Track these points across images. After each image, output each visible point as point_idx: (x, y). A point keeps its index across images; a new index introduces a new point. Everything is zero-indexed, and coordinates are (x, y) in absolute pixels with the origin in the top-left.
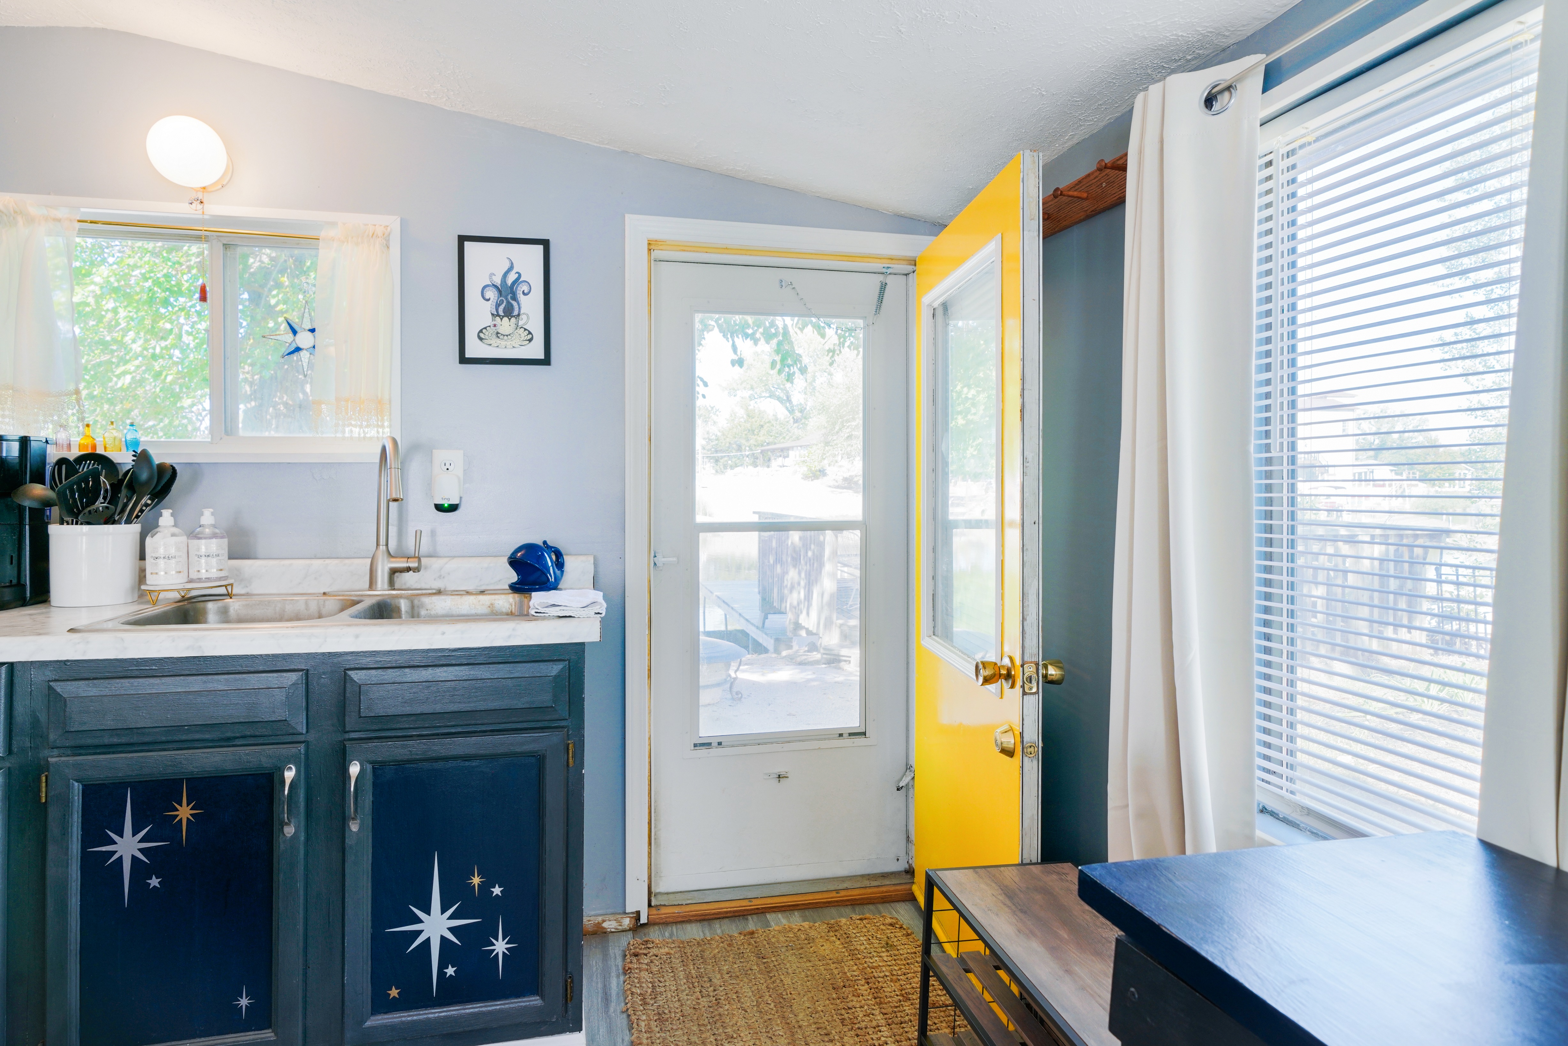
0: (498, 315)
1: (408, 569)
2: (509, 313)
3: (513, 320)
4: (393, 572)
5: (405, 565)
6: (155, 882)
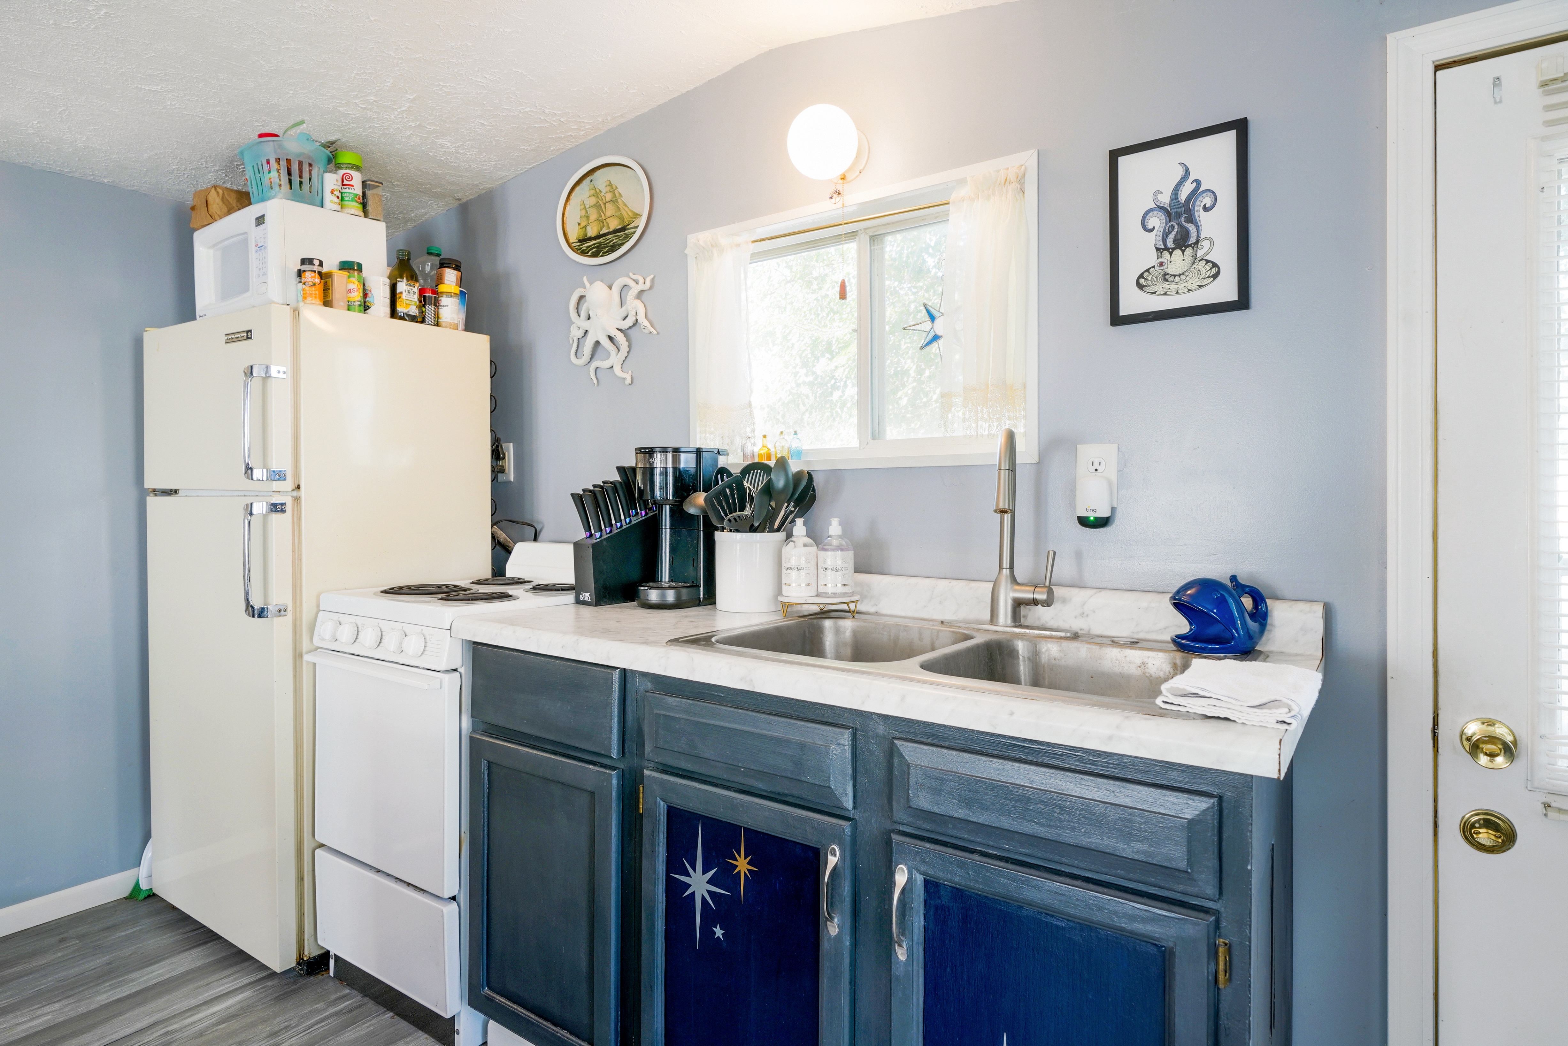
0: (1166, 249)
1: (1035, 602)
2: (1182, 242)
3: (1189, 251)
4: (1018, 604)
5: (1030, 596)
6: (719, 932)
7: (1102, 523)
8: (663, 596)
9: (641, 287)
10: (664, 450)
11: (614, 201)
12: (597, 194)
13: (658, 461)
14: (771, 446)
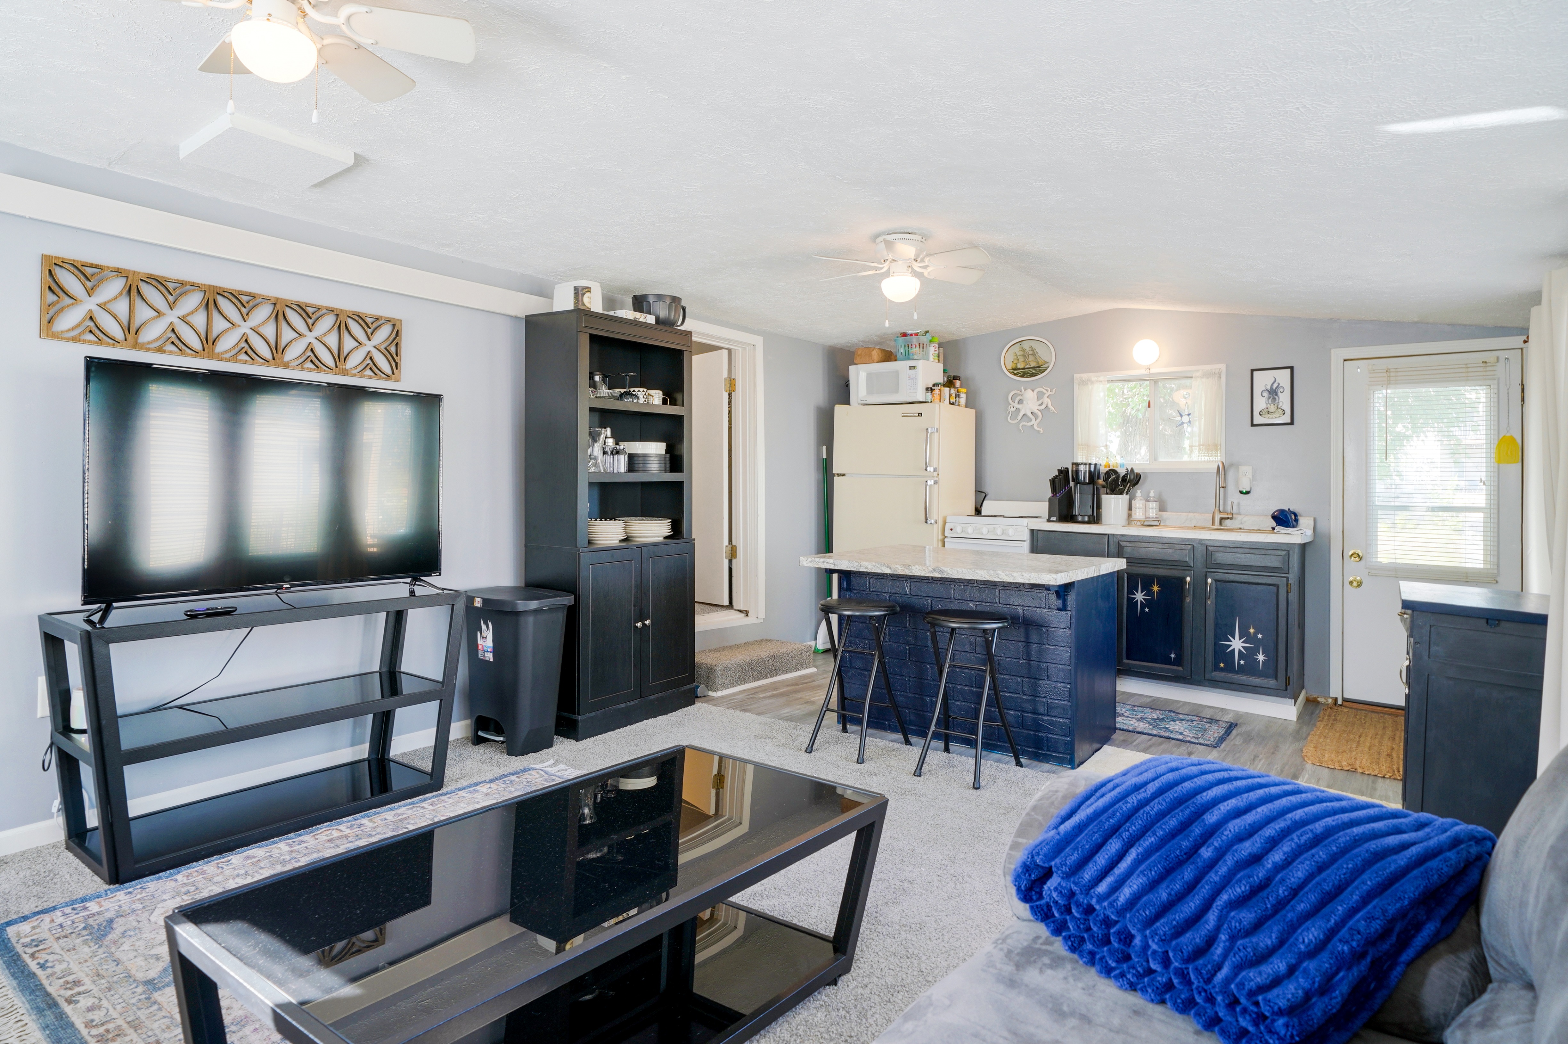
0: (1269, 403)
1: (1228, 518)
2: (1274, 402)
3: (1276, 405)
4: (1222, 519)
5: (1226, 516)
6: (1147, 610)
7: (1248, 493)
8: (1083, 518)
9: (1049, 393)
10: (1085, 464)
11: (1034, 354)
12: (1023, 350)
13: (1082, 468)
14: (1111, 463)
